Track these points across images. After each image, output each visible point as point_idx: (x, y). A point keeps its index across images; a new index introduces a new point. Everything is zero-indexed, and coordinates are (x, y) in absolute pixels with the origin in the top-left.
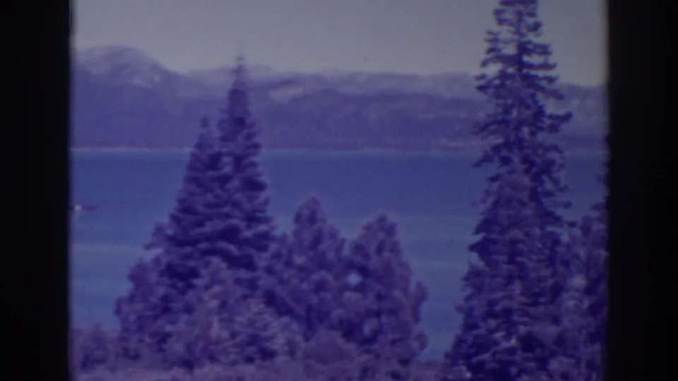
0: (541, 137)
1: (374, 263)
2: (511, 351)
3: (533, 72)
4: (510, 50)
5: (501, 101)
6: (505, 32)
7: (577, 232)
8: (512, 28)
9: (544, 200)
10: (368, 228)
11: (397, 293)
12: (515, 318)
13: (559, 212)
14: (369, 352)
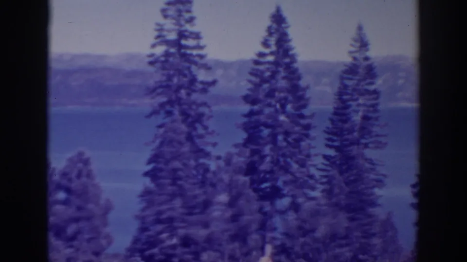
0: (195, 96)
1: (75, 185)
2: (174, 247)
3: (189, 52)
4: (173, 36)
5: (165, 72)
6: (169, 24)
7: (222, 163)
8: (174, 21)
9: (198, 141)
10: (70, 160)
11: (91, 206)
12: (176, 224)
13: (209, 149)
14: (71, 247)
